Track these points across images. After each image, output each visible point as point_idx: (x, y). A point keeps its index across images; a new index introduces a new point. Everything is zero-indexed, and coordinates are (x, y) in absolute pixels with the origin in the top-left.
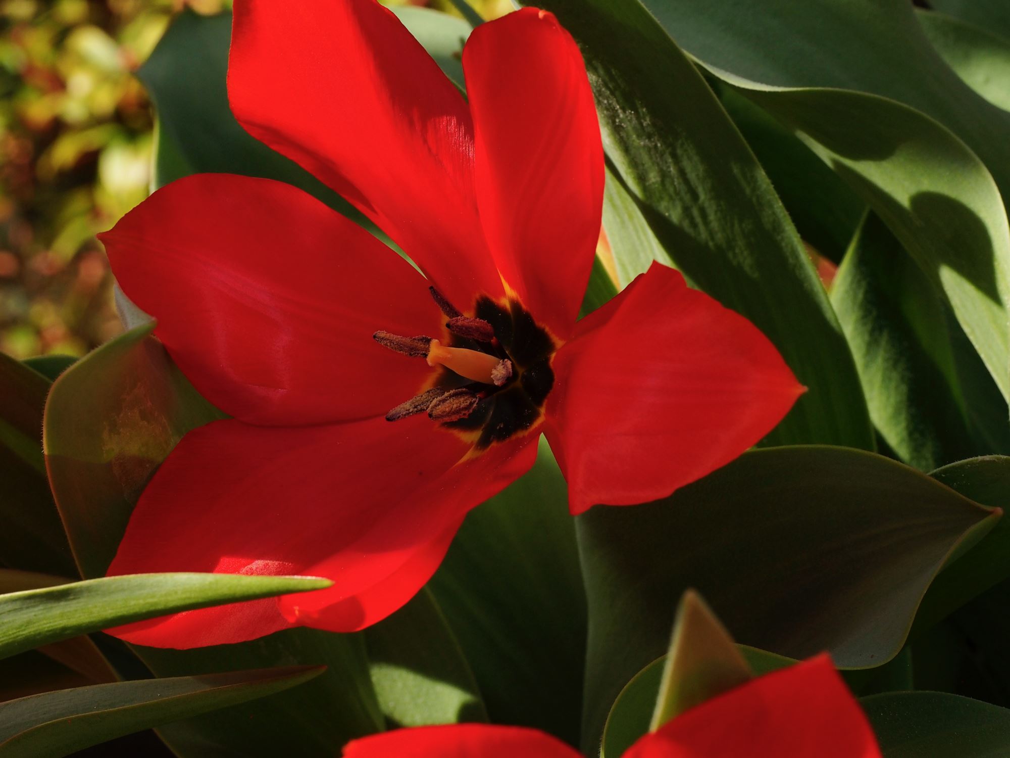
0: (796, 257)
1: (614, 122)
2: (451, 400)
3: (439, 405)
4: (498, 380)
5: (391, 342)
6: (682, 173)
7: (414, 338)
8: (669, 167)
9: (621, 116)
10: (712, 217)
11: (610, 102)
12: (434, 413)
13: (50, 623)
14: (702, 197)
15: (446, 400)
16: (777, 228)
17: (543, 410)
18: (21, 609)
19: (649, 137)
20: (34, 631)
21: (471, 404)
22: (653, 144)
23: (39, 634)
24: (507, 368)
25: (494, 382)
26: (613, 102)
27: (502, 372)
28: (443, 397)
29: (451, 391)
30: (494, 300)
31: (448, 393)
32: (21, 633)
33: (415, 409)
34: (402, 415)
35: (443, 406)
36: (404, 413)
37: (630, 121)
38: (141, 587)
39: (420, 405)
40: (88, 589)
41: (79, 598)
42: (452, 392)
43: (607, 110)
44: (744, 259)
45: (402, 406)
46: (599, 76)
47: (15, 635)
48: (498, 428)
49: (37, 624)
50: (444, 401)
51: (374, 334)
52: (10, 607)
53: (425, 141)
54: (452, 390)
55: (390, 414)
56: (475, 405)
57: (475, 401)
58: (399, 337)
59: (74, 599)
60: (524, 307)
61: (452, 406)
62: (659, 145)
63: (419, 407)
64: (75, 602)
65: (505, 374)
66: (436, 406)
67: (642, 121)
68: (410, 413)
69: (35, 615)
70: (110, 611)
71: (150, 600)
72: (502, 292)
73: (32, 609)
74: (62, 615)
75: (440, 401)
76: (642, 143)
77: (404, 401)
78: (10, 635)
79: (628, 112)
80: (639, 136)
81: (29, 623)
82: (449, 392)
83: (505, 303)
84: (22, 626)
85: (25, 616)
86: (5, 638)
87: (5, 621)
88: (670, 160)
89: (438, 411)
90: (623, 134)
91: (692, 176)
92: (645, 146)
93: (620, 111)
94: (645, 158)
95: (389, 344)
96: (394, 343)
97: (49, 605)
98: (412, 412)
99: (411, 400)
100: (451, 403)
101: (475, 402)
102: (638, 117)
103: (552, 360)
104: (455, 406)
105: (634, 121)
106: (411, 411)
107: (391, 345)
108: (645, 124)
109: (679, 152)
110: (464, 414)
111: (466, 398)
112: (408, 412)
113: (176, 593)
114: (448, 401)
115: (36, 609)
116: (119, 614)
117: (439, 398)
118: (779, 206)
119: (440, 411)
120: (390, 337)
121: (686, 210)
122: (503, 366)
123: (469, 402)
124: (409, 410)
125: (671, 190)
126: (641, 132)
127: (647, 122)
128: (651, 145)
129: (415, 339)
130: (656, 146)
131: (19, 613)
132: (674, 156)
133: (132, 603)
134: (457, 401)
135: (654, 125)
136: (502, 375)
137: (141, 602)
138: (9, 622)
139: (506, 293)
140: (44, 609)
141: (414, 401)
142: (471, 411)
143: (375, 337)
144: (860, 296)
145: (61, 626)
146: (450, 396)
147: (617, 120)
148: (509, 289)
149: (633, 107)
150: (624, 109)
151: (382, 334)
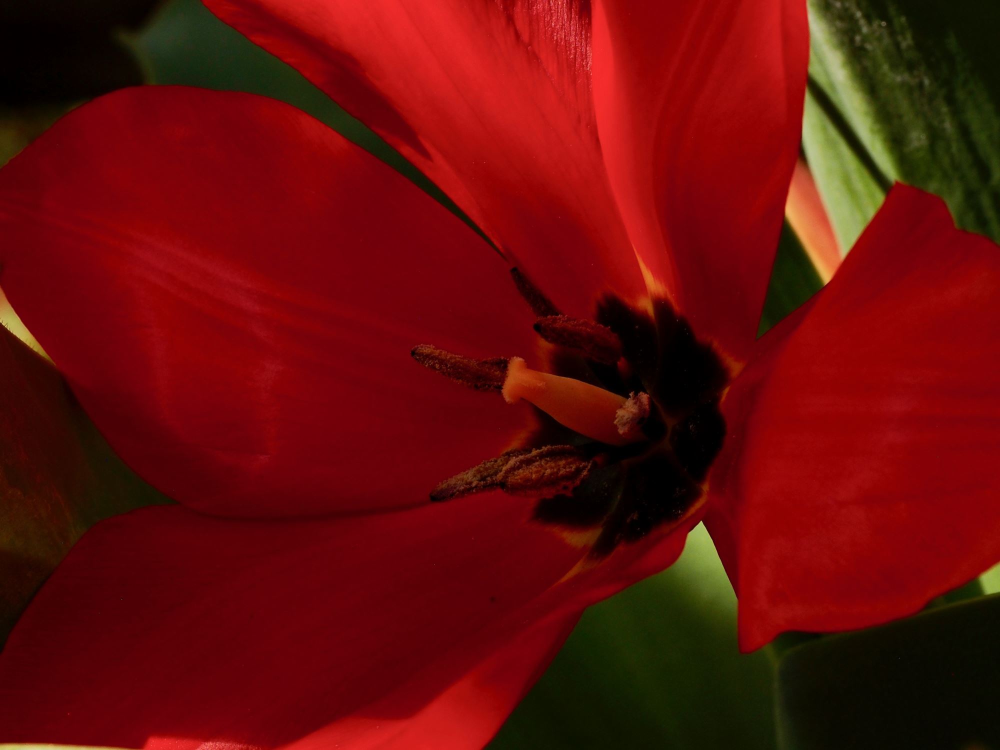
1: (852, 41)
2: (543, 462)
3: (519, 468)
4: (624, 424)
5: (442, 362)
6: (964, 131)
7: (484, 360)
8: (942, 122)
9: (865, 30)
11: (847, 5)
12: (511, 479)
15: (534, 462)
17: (706, 488)
19: (911, 67)
21: (579, 471)
22: (917, 80)
24: (641, 403)
25: (619, 430)
26: (852, 5)
27: (632, 410)
28: (529, 456)
29: (543, 447)
30: (627, 300)
31: (538, 451)
33: (482, 483)
34: (458, 491)
35: (527, 472)
36: (462, 488)
37: (880, 39)
39: (491, 476)
42: (544, 449)
43: (841, 18)
45: (459, 477)
48: (628, 520)
50: (529, 462)
51: (412, 349)
53: (510, 20)
54: (546, 446)
55: (439, 489)
56: (585, 473)
57: (587, 467)
58: (457, 356)
60: (676, 308)
61: (543, 471)
62: (927, 82)
63: (489, 478)
65: (635, 414)
66: (514, 469)
67: (900, 38)
68: (472, 488)
72: (642, 287)
75: (522, 462)
76: (899, 79)
77: (465, 469)
79: (876, 23)
80: (894, 67)
82: (541, 449)
83: (646, 305)
88: (945, 109)
89: (516, 478)
90: (868, 63)
92: (903, 84)
93: (862, 22)
94: (904, 106)
95: (437, 366)
96: (447, 366)
98: (476, 487)
99: (477, 468)
100: (541, 466)
101: (585, 467)
102: (892, 33)
103: (723, 399)
104: (548, 471)
105: (887, 41)
106: (474, 485)
107: (441, 368)
108: (904, 45)
109: (960, 95)
110: (565, 488)
111: (570, 460)
112: (468, 486)
114: (537, 463)
117: (521, 457)
119: (521, 479)
120: (440, 354)
121: (971, 197)
122: (634, 401)
123: (574, 467)
124: (471, 483)
125: (946, 161)
126: (897, 59)
127: (907, 41)
128: (914, 82)
129: (486, 362)
130: (921, 85)
132: (950, 100)
134: (553, 465)
135: (918, 46)
136: (631, 416)
139: (648, 288)
141: (482, 469)
142: (578, 482)
143: (413, 353)
146: (542, 456)
147: (858, 38)
148: (653, 283)
149: (884, 16)
150: (868, 18)
151: (427, 349)
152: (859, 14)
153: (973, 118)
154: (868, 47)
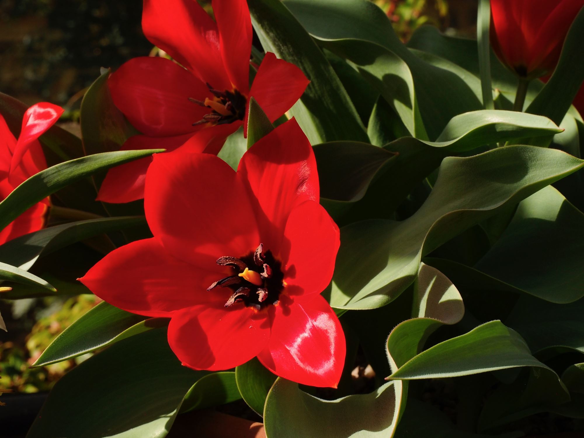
0: (346, 99)
1: (280, 51)
6: (304, 69)
9: (283, 48)
10: (316, 85)
13: (78, 171)
14: (312, 77)
15: (210, 115)
16: (338, 88)
18: (69, 167)
19: (292, 55)
20: (73, 175)
21: (219, 117)
22: (294, 58)
23: (74, 176)
26: (279, 43)
30: (229, 90)
32: (69, 176)
33: (202, 122)
36: (198, 123)
38: (106, 156)
40: (90, 158)
41: (87, 162)
44: (328, 101)
46: (274, 33)
47: (67, 177)
49: (74, 172)
52: (66, 167)
55: (194, 124)
58: (197, 100)
59: (86, 162)
60: (239, 90)
62: (296, 58)
64: (86, 163)
66: (206, 116)
69: (73, 169)
70: (97, 166)
71: (109, 161)
72: (231, 87)
73: (72, 167)
74: (82, 169)
78: (65, 177)
79: (285, 47)
80: (289, 56)
81: (72, 172)
83: (233, 91)
84: (69, 173)
85: (70, 170)
86: (64, 178)
87: (64, 172)
88: (300, 64)
91: (308, 70)
93: (282, 47)
95: (193, 101)
96: (195, 101)
97: (78, 165)
99: (201, 120)
102: (288, 49)
105: (287, 50)
109: (303, 61)
113: (117, 157)
115: (73, 167)
116: (100, 166)
118: (338, 80)
119: (208, 117)
120: (194, 99)
124: (200, 122)
126: (290, 54)
127: (291, 50)
130: (295, 60)
131: (68, 169)
132: (301, 62)
133: (104, 162)
135: (293, 51)
137: (106, 161)
138: (65, 172)
140: (76, 167)
143: (188, 99)
144: (378, 128)
145: (82, 172)
147: (281, 50)
148: (234, 86)
149: (286, 45)
150: (283, 46)
151: (191, 98)
152: (281, 45)
153: (306, 66)
154: (284, 52)
